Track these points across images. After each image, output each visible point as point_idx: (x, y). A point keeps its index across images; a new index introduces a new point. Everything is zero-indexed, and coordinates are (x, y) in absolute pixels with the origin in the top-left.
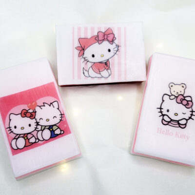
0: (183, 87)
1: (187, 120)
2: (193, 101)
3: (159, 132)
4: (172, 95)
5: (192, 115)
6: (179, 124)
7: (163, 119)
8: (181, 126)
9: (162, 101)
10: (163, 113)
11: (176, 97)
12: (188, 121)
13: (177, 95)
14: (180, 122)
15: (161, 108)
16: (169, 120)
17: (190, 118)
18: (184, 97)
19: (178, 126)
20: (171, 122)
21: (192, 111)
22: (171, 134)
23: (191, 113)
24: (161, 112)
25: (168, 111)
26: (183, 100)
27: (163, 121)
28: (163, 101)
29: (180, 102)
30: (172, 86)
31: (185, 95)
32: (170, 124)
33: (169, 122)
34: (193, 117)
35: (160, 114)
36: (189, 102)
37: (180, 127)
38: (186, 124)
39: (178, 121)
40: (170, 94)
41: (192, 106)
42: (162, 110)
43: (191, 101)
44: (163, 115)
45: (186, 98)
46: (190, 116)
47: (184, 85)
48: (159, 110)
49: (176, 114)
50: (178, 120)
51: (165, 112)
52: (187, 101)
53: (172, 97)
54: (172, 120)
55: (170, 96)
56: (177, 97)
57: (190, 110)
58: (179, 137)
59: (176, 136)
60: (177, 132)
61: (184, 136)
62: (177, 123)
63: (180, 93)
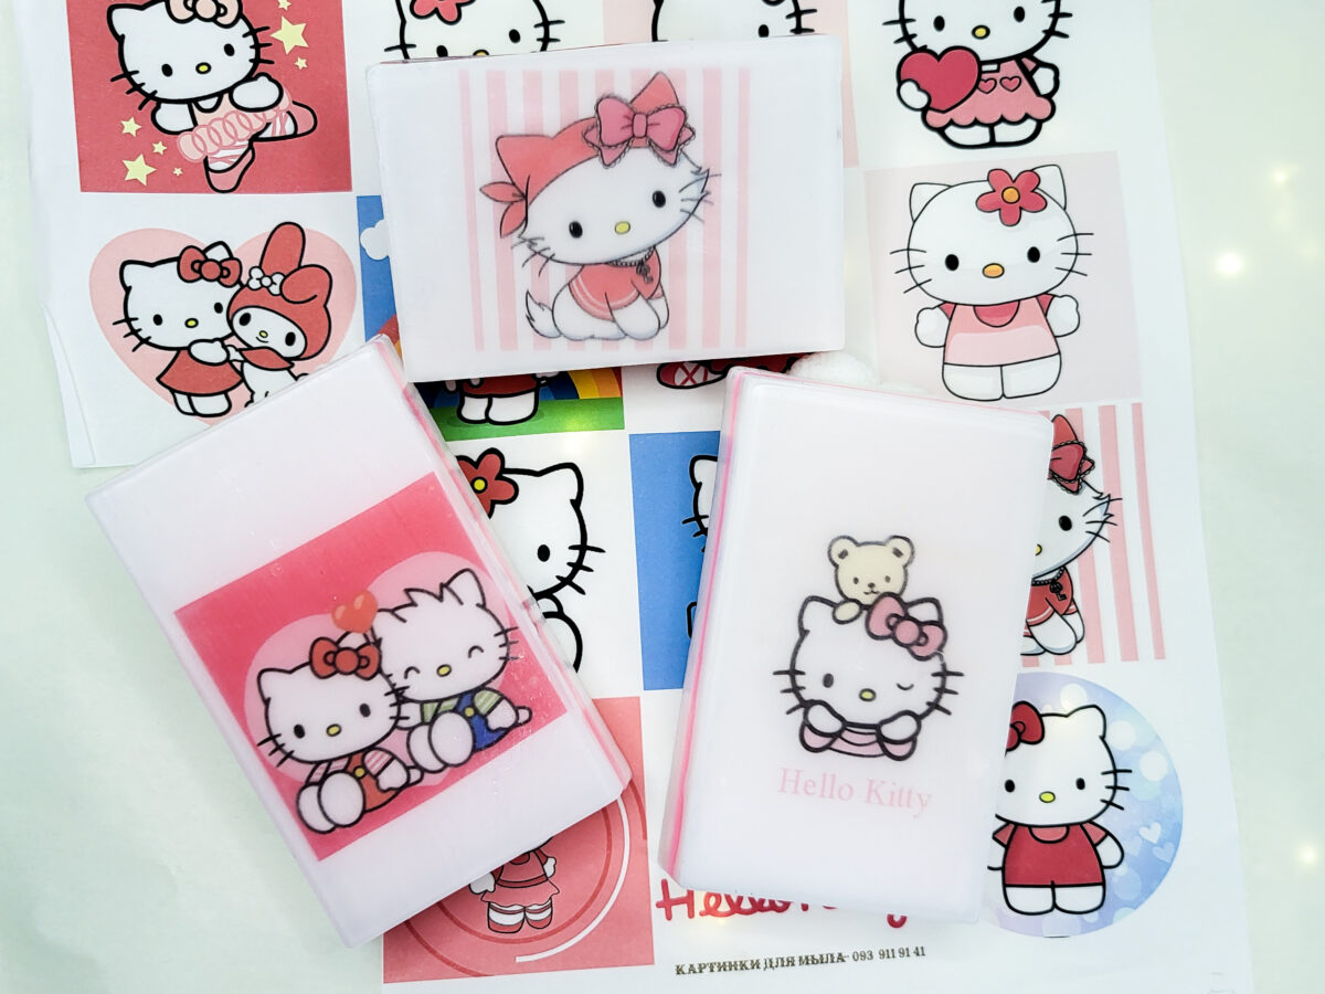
0: (898, 553)
1: (918, 718)
2: (946, 623)
3: (790, 787)
4: (847, 600)
5: (942, 690)
6: (882, 740)
7: (806, 725)
8: (890, 747)
9: (797, 636)
10: (806, 695)
11: (863, 607)
12: (924, 722)
13: (868, 600)
14: (887, 731)
15: (793, 672)
16: (835, 726)
17: (934, 706)
18: (906, 606)
19: (876, 749)
20: (846, 735)
21: (944, 673)
22: (846, 792)
23: (937, 682)
24: (796, 690)
25: (828, 681)
26: (900, 619)
27: (807, 732)
28: (804, 633)
29: (888, 632)
30: (843, 555)
31: (906, 598)
32: (839, 744)
33: (835, 736)
34: (946, 701)
35: (792, 700)
36: (926, 629)
37: (887, 753)
38: (913, 739)
39: (877, 728)
40: (837, 598)
41: (941, 647)
42: (800, 680)
43: (939, 623)
44: (806, 705)
45: (914, 612)
46: (932, 696)
47: (902, 546)
48: (785, 682)
49: (867, 695)
50: (875, 721)
51: (812, 690)
52: (920, 624)
53: (848, 611)
54: (847, 725)
55: (834, 606)
56: (869, 608)
57: (934, 665)
58: (881, 803)
59: (868, 801)
60: (871, 782)
61: (905, 795)
62: (873, 738)
63: (882, 587)
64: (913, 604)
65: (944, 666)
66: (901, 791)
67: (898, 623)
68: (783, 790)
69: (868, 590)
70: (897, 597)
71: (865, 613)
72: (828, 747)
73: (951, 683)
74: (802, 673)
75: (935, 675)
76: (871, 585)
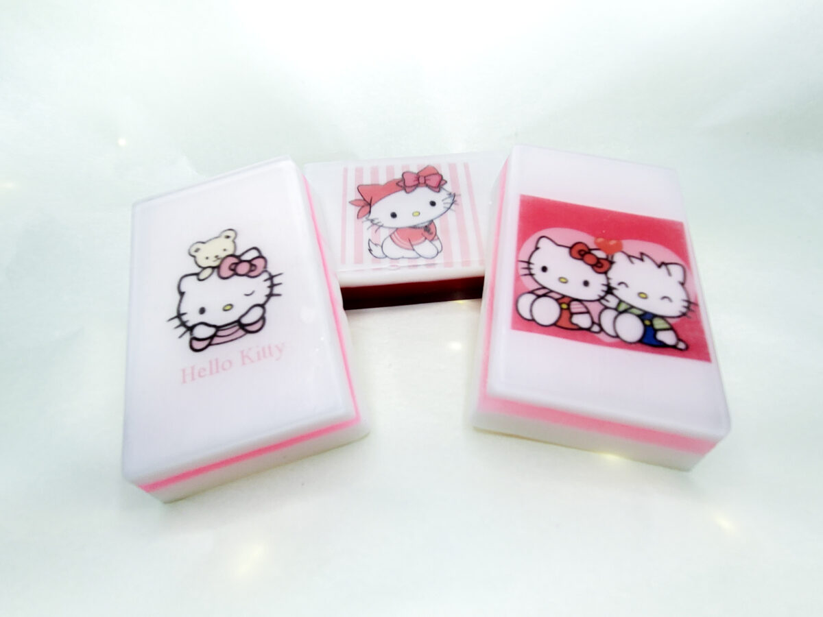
0: (228, 237)
1: (263, 306)
3: (188, 378)
4: (204, 268)
5: (272, 286)
6: (243, 327)
7: (193, 339)
8: (249, 328)
10: (190, 324)
11: (213, 268)
12: (267, 306)
13: (216, 264)
14: (245, 321)
15: (179, 316)
16: (211, 331)
17: (270, 296)
18: (238, 257)
19: (241, 332)
20: (220, 333)
22: (227, 365)
23: (268, 283)
24: (183, 324)
25: (202, 311)
26: (236, 264)
27: (194, 342)
28: (182, 294)
29: (231, 273)
30: (197, 250)
31: (238, 253)
32: (216, 340)
33: (212, 338)
35: (182, 329)
36: (254, 262)
37: (247, 332)
38: (263, 318)
39: (238, 321)
40: (197, 270)
41: (265, 267)
42: (184, 318)
43: (260, 257)
44: (191, 329)
45: (244, 258)
46: (267, 291)
48: (177, 322)
49: (228, 308)
50: (236, 318)
51: (193, 319)
52: (249, 262)
53: (205, 274)
54: (218, 328)
55: (197, 274)
56: (218, 267)
57: (265, 276)
58: (252, 362)
59: (244, 364)
60: (242, 352)
61: (267, 351)
62: (237, 328)
63: (223, 255)
64: (243, 254)
65: (270, 274)
66: (263, 349)
67: (236, 267)
68: (184, 382)
69: (215, 259)
70: (232, 256)
71: (216, 270)
72: (210, 345)
73: (276, 280)
74: (184, 314)
75: (266, 280)
76: (216, 257)
